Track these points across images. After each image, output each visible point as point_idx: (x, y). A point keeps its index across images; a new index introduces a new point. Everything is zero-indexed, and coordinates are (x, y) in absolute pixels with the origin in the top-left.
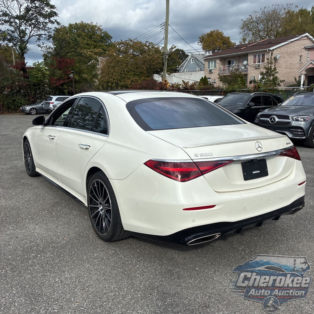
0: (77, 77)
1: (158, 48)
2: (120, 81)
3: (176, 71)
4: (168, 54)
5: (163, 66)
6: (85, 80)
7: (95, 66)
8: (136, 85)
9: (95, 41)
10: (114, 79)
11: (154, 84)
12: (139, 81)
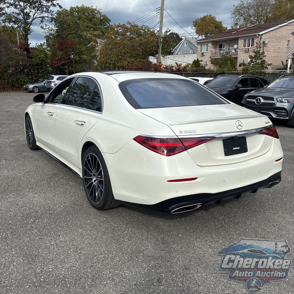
0: (77, 58)
1: (153, 32)
2: (118, 62)
3: (170, 53)
4: (162, 38)
5: (158, 49)
6: (85, 60)
7: (94, 48)
8: (132, 66)
9: (94, 24)
10: (111, 60)
11: (149, 65)
12: (135, 63)
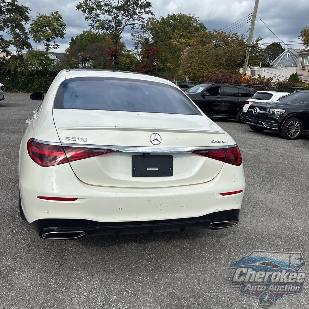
0: (161, 66)
1: (242, 41)
2: (198, 72)
3: (269, 66)
4: (251, 47)
5: (245, 59)
7: (180, 56)
8: (213, 77)
9: (189, 32)
10: (192, 69)
11: (230, 77)
12: (217, 73)
